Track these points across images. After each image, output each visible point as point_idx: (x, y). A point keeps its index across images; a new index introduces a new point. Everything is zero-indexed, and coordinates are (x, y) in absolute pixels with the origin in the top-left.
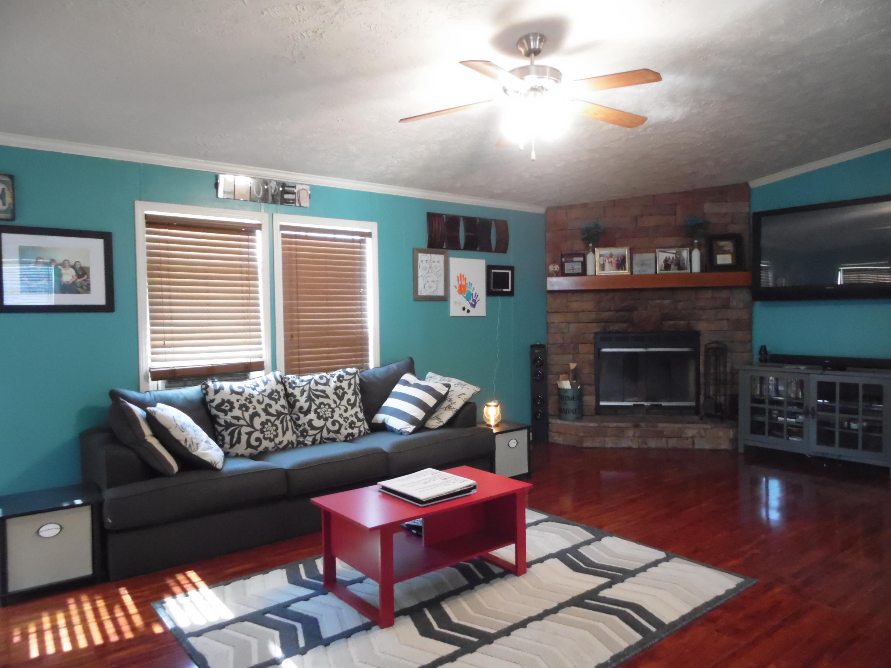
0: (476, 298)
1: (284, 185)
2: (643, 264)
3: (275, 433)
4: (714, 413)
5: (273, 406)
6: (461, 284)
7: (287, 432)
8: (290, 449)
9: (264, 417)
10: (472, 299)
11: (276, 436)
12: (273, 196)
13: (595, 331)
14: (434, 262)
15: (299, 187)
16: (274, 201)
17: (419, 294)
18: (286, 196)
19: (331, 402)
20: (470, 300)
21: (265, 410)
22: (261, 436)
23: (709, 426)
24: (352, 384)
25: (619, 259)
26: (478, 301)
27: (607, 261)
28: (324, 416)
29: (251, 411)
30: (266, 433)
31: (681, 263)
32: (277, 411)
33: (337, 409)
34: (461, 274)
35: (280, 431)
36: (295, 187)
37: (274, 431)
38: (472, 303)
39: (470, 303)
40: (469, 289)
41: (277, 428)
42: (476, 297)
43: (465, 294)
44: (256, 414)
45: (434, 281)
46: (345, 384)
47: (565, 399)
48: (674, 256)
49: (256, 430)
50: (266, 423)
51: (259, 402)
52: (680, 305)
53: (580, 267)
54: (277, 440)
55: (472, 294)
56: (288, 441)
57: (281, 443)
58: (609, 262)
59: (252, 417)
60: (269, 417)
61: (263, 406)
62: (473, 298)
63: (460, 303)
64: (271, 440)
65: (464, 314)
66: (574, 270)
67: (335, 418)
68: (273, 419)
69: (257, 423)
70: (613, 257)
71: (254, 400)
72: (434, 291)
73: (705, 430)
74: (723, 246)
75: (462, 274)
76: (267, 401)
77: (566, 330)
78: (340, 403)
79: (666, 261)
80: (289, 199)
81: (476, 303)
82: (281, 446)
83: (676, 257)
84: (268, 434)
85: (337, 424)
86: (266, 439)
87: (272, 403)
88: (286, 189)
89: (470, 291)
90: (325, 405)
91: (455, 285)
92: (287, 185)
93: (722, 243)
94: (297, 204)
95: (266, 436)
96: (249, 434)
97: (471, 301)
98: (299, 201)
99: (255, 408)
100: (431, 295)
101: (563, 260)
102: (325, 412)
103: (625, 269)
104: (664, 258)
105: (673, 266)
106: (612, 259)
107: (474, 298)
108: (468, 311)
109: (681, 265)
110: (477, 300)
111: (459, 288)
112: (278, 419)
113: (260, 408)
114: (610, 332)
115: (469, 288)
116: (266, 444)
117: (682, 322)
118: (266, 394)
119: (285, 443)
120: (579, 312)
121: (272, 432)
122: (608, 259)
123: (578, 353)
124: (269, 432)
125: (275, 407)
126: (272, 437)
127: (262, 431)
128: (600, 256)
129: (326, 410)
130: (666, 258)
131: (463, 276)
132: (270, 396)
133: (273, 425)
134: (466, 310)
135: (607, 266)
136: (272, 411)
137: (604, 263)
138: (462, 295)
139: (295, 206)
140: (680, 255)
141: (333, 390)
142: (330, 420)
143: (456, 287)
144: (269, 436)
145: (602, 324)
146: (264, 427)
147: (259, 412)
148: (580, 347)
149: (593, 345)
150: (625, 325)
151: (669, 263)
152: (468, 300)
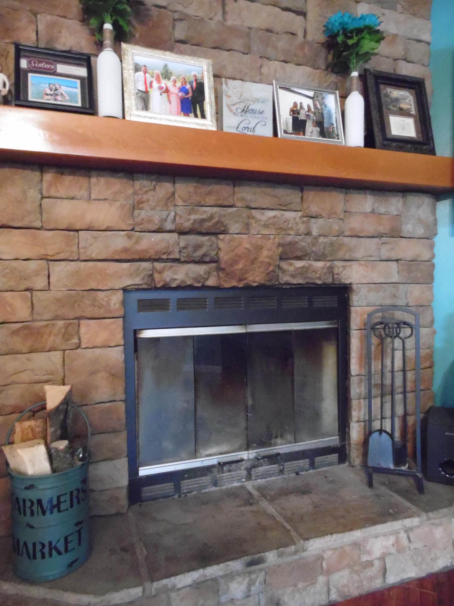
2: (245, 111)
4: (392, 467)
13: (127, 282)
23: (415, 521)
25: (188, 87)
27: (155, 85)
31: (326, 121)
47: (28, 512)
48: (310, 102)
52: (316, 227)
53: (78, 91)
58: (161, 88)
66: (59, 98)
70: (172, 78)
73: (408, 530)
74: (397, 100)
77: (40, 282)
79: (295, 112)
83: (315, 105)
93: (395, 93)
101: (24, 64)
103: (203, 116)
104: (291, 105)
105: (310, 127)
106: (170, 84)
109: (326, 125)
114: (166, 287)
117: (320, 264)
120: (77, 231)
122: (159, 81)
123: (78, 346)
128: (137, 69)
130: (295, 104)
135: (155, 96)
137: (149, 89)
140: (323, 104)
145: (145, 265)
148: (83, 330)
149: (121, 320)
150: (201, 269)
151: (302, 117)
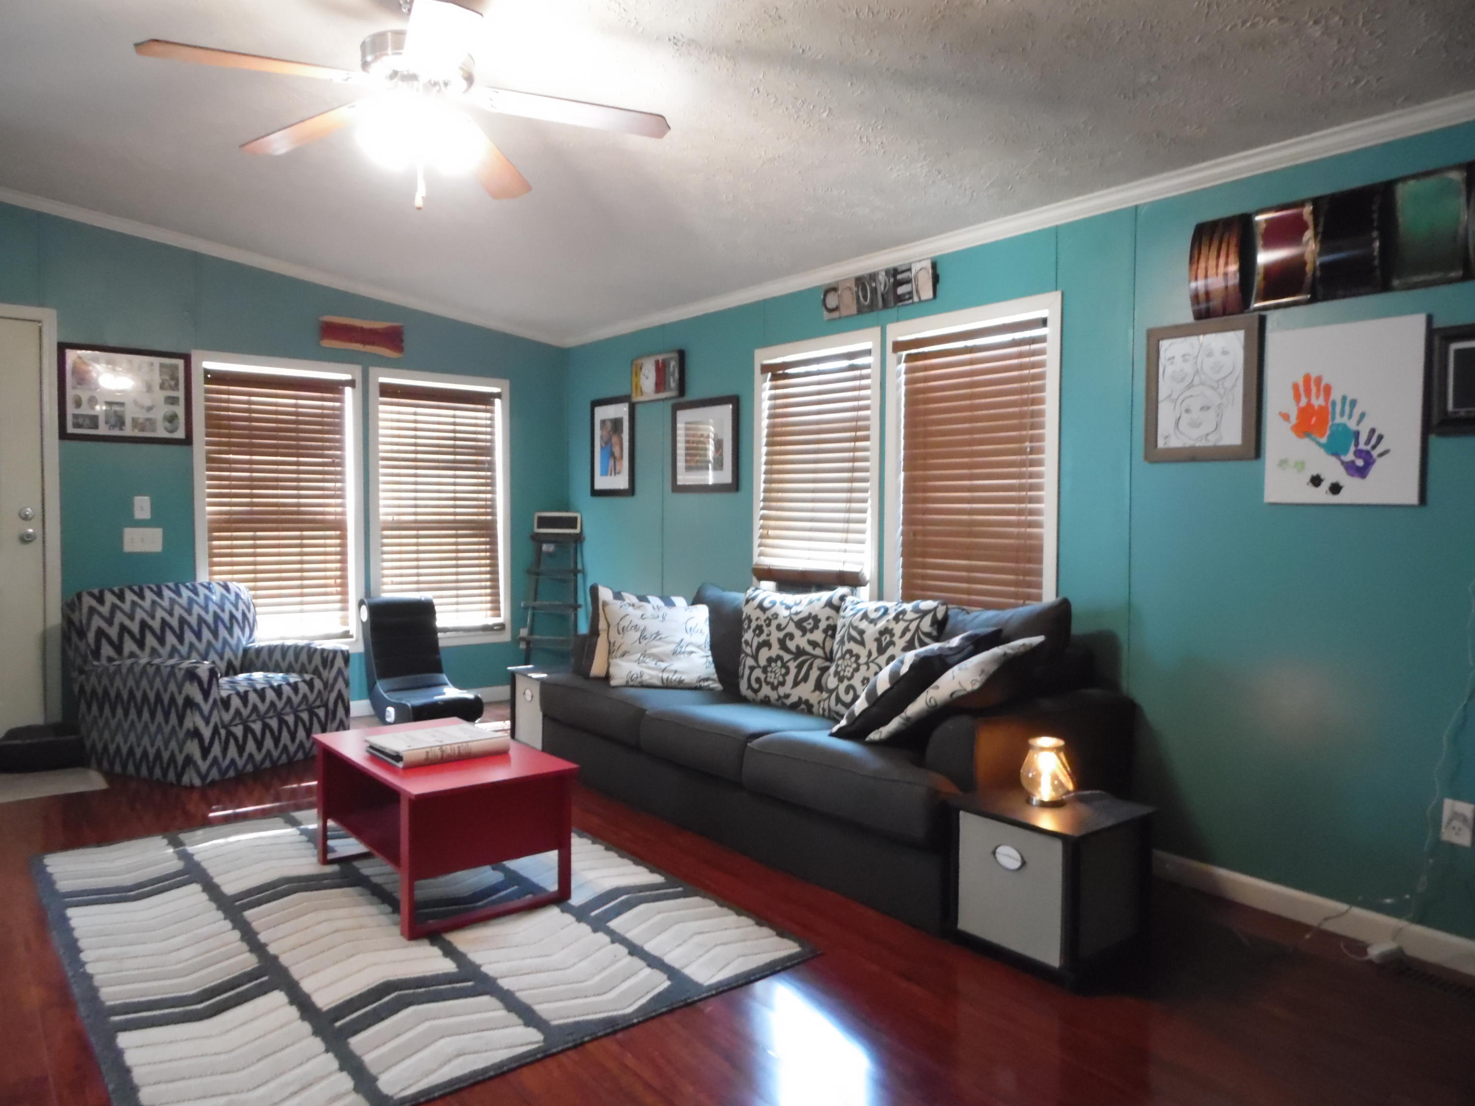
0: (1374, 447)
1: (895, 272)
3: (781, 679)
5: (795, 637)
6: (1309, 405)
7: (802, 684)
8: (802, 712)
9: (776, 650)
10: (1352, 449)
11: (783, 684)
12: (883, 295)
14: (1210, 355)
15: (915, 268)
16: (886, 306)
17: (1161, 444)
18: (901, 290)
19: (863, 653)
20: (1346, 452)
21: (782, 643)
22: (762, 677)
24: (909, 630)
26: (1381, 455)
28: (842, 674)
29: (763, 637)
30: (769, 674)
32: (798, 647)
33: (863, 668)
34: (1307, 379)
35: (790, 679)
36: (909, 270)
37: (781, 675)
38: (1353, 462)
39: (1343, 463)
40: (1339, 420)
41: (787, 673)
42: (1374, 441)
43: (1322, 436)
44: (767, 644)
45: (1208, 408)
46: (898, 628)
49: (759, 666)
50: (776, 661)
51: (779, 628)
54: (782, 691)
55: (1357, 434)
56: (800, 698)
57: (787, 696)
59: (760, 646)
60: (782, 653)
61: (781, 635)
62: (1357, 444)
63: (1301, 466)
64: (774, 688)
65: (1321, 495)
67: (853, 682)
68: (787, 657)
69: (764, 654)
71: (774, 623)
72: (1208, 435)
75: (1314, 376)
76: (791, 628)
78: (876, 658)
80: (904, 295)
81: (1369, 461)
82: (788, 702)
84: (771, 678)
85: (851, 693)
86: (768, 683)
87: (797, 633)
88: (899, 277)
89: (1345, 426)
90: (852, 656)
91: (1285, 411)
92: (900, 269)
94: (916, 299)
95: (768, 679)
96: (752, 669)
97: (1350, 457)
98: (917, 291)
99: (768, 635)
100: (1198, 444)
102: (845, 667)
107: (1362, 446)
108: (1336, 489)
110: (1375, 453)
111: (1298, 418)
112: (795, 659)
113: (776, 636)
115: (1342, 414)
116: (766, 690)
118: (796, 618)
119: (793, 699)
121: (777, 676)
124: (773, 675)
125: (800, 641)
126: (776, 683)
127: (765, 670)
129: (850, 664)
131: (1319, 380)
132: (799, 624)
133: (784, 665)
134: (1325, 485)
136: (791, 645)
138: (1313, 440)
139: (913, 303)
141: (878, 632)
142: (846, 683)
143: (1286, 417)
144: (772, 680)
146: (770, 666)
147: (771, 641)
152: (1336, 455)
